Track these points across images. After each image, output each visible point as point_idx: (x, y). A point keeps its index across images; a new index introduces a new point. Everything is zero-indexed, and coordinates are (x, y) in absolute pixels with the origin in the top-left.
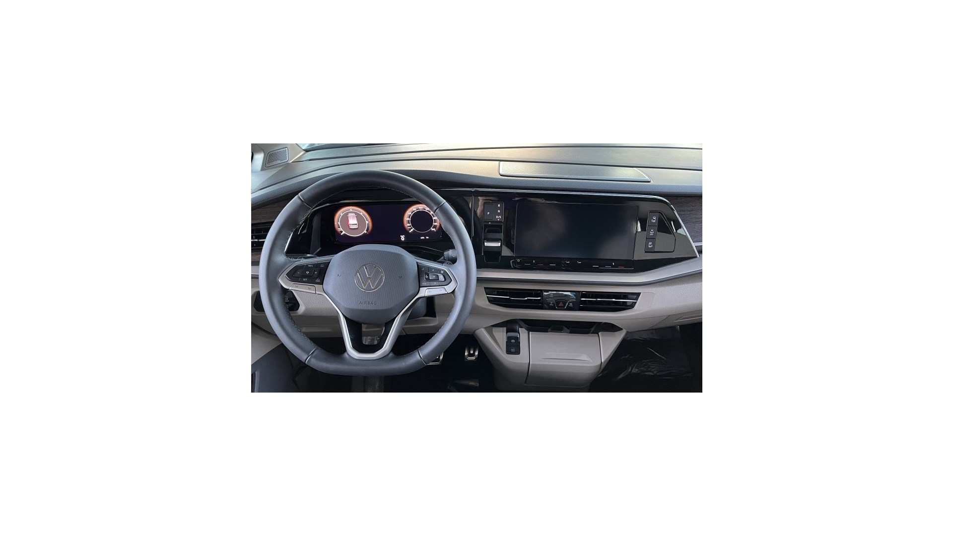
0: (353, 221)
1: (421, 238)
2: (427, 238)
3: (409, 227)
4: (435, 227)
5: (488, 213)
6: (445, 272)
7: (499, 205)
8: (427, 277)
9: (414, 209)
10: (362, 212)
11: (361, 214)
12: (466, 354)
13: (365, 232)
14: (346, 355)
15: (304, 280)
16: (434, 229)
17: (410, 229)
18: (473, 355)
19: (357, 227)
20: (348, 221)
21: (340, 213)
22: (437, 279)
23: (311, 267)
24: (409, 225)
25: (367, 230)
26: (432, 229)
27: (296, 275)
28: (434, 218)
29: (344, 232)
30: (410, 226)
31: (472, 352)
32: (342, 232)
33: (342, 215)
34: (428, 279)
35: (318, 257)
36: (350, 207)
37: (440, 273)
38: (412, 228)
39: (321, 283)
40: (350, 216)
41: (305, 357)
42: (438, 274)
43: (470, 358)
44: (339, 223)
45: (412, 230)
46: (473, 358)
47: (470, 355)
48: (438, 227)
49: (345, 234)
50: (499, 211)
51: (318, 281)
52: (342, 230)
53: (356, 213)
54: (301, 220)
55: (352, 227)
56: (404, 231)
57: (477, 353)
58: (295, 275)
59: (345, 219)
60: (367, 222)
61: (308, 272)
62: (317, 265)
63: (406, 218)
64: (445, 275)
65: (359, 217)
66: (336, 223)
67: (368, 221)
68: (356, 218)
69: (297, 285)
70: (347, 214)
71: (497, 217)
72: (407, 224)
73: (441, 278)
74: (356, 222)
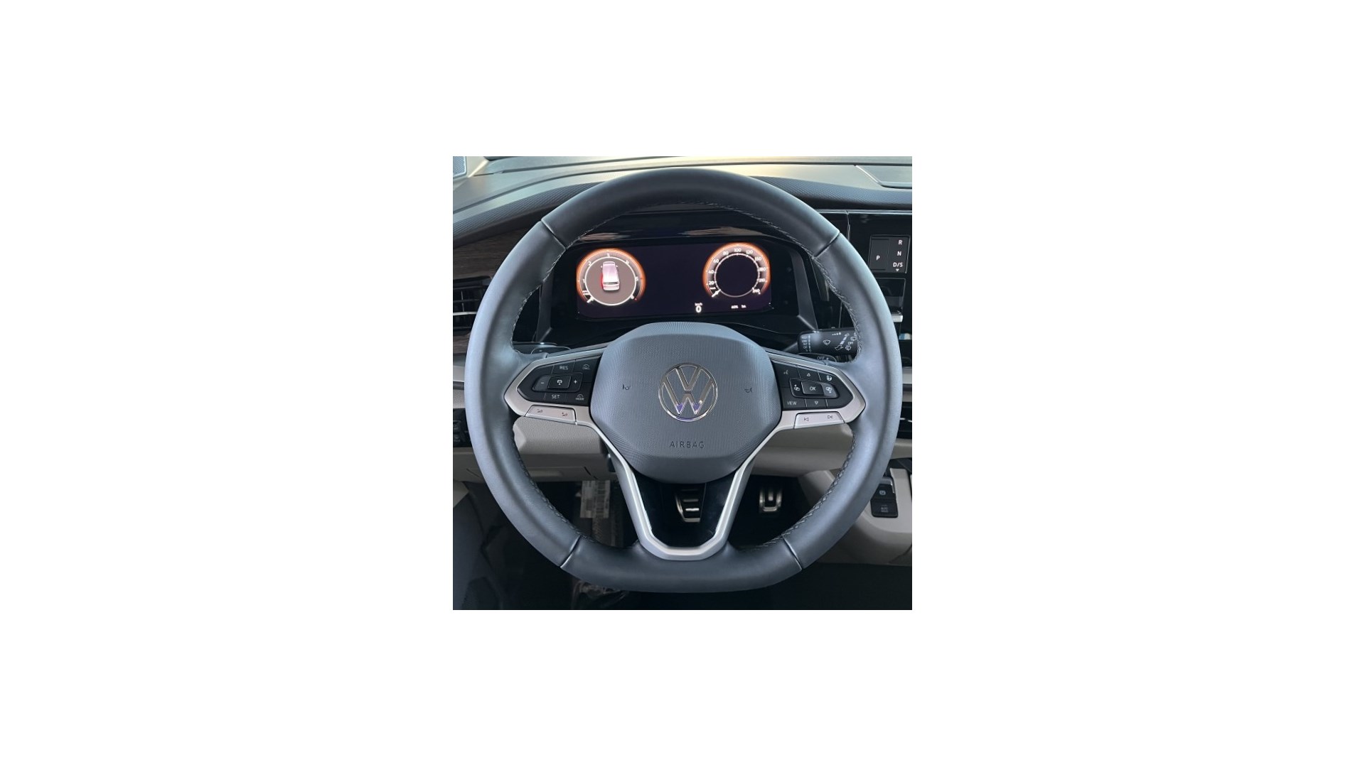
0: (610, 278)
1: (733, 307)
2: (744, 306)
3: (712, 286)
4: (760, 286)
5: (878, 257)
6: (835, 378)
7: (900, 242)
8: (797, 389)
9: (725, 253)
10: (629, 260)
11: (627, 263)
12: (761, 501)
13: (632, 297)
14: (637, 548)
15: (554, 397)
16: (758, 291)
17: (714, 291)
18: (773, 504)
19: (617, 288)
20: (602, 276)
21: (588, 262)
22: (820, 394)
23: (565, 372)
24: (712, 283)
25: (635, 294)
26: (755, 291)
27: (535, 389)
28: (760, 270)
29: (592, 298)
30: (714, 286)
31: (771, 498)
32: (588, 297)
33: (591, 265)
34: (800, 395)
35: (571, 350)
36: (608, 250)
37: (826, 381)
38: (717, 290)
39: (586, 403)
40: (606, 267)
41: (561, 558)
42: (823, 384)
43: (767, 509)
44: (585, 281)
45: (717, 293)
46: (775, 509)
47: (768, 504)
48: (765, 287)
49: (594, 301)
50: (899, 253)
51: (580, 398)
52: (589, 294)
53: (617, 262)
54: (546, 273)
55: (608, 288)
56: (703, 295)
57: (779, 500)
58: (537, 388)
59: (597, 272)
60: (636, 279)
61: (560, 382)
62: (575, 367)
63: (709, 271)
64: (836, 384)
65: (622, 270)
66: (578, 281)
67: (638, 277)
68: (616, 271)
69: (541, 408)
70: (601, 263)
71: (895, 265)
72: (709, 283)
73: (829, 390)
74: (616, 279)
